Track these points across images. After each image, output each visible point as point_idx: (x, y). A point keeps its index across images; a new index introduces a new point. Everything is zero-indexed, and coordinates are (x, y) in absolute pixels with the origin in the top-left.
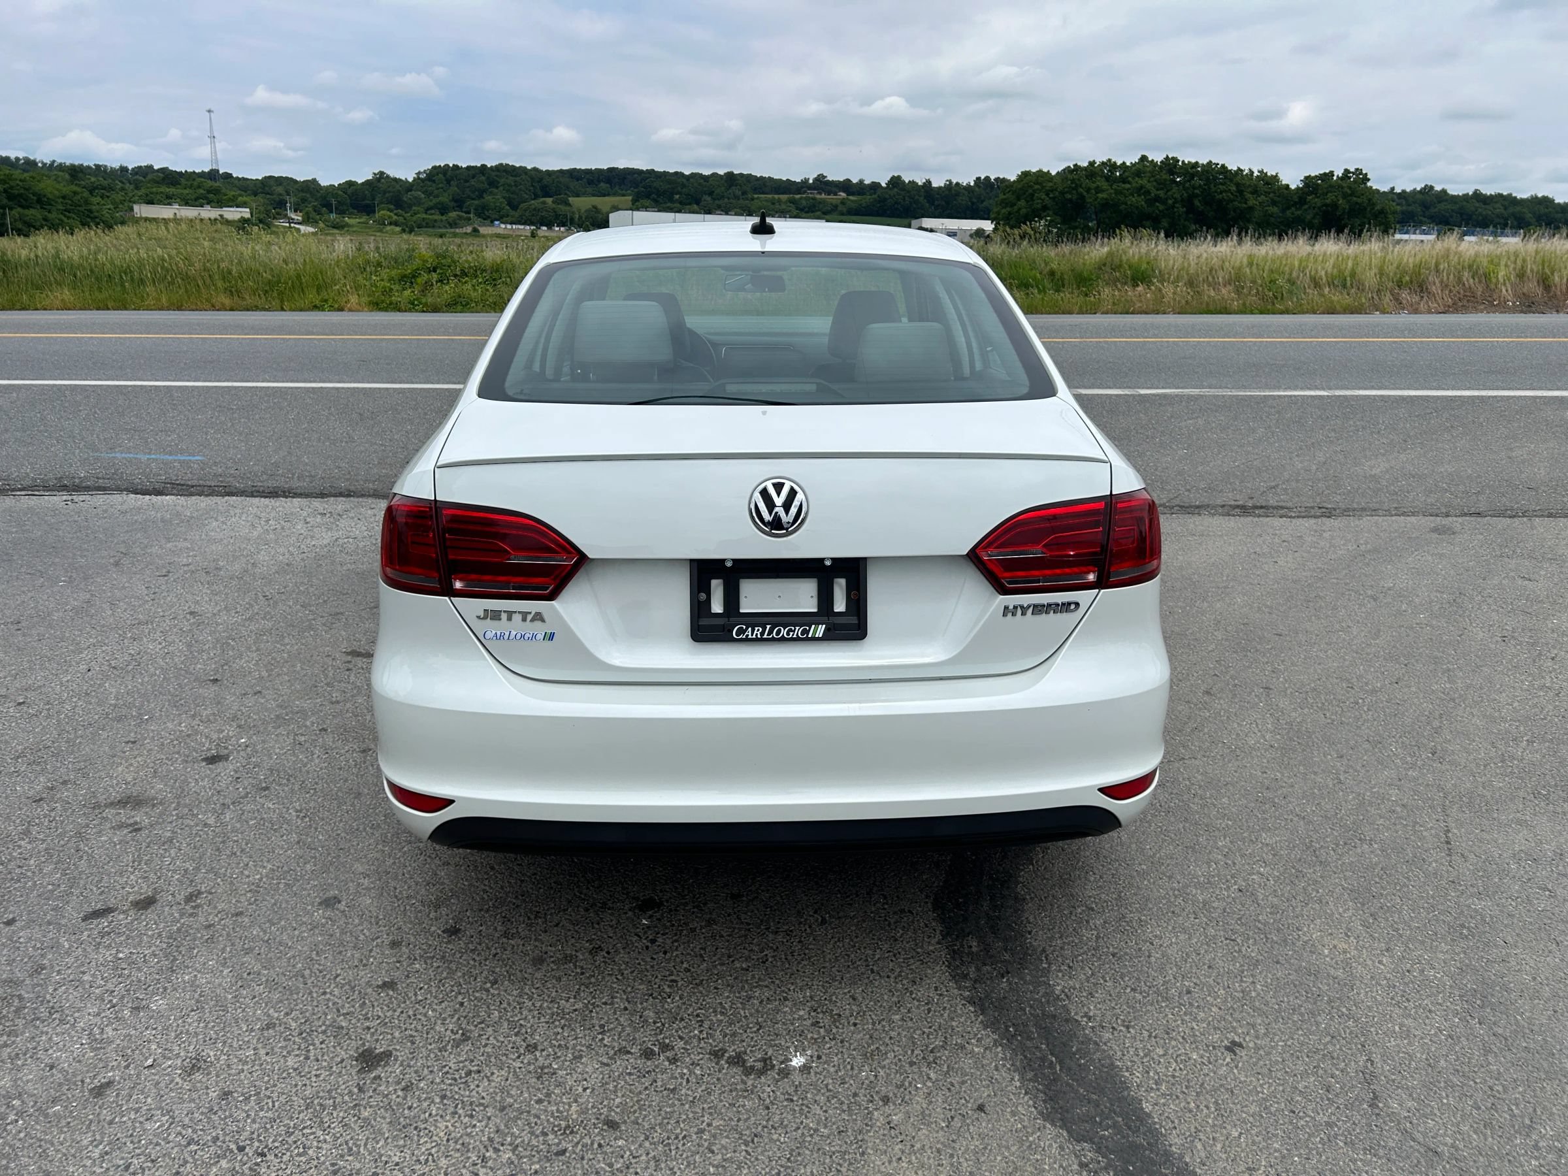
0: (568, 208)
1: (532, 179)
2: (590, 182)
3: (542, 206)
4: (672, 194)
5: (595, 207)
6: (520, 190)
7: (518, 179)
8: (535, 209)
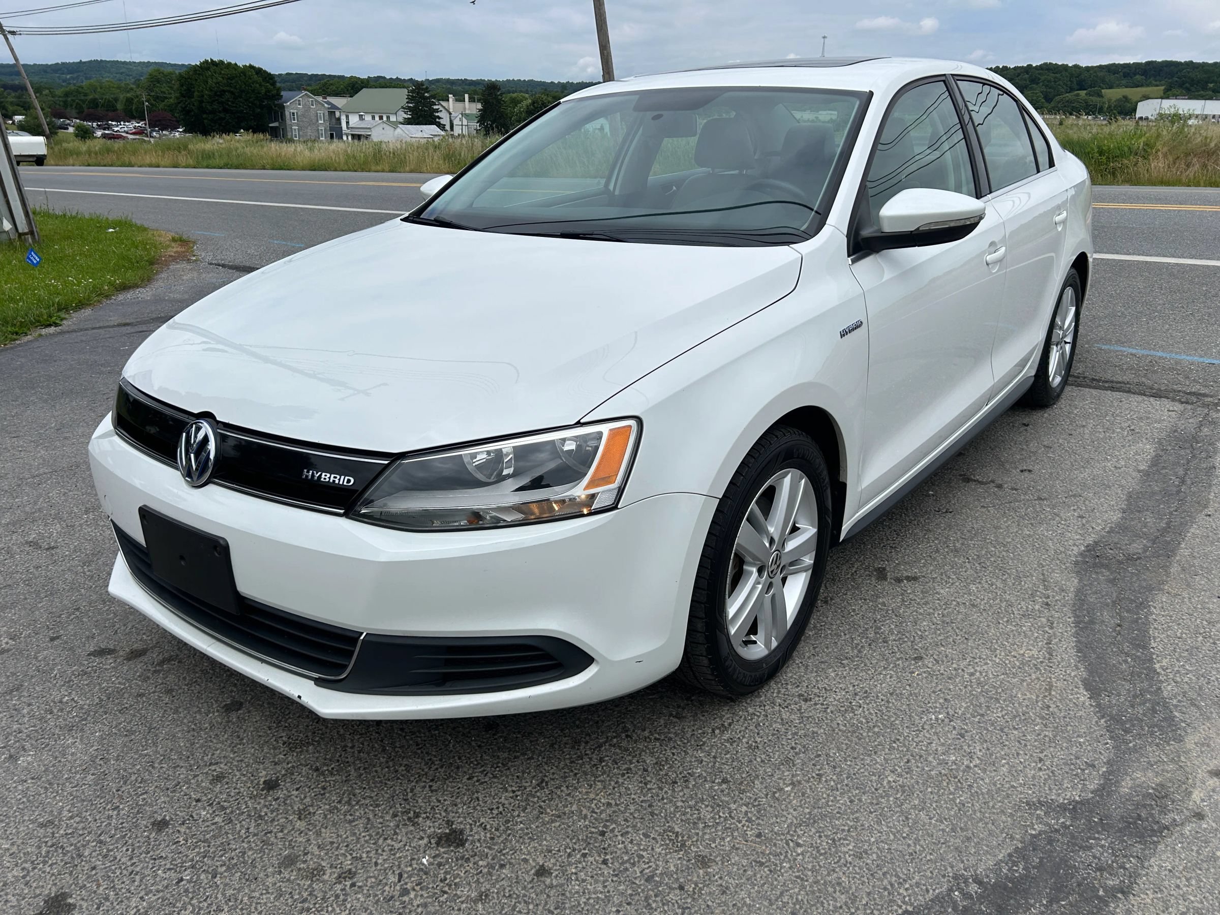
0: (1099, 99)
1: (1072, 75)
2: (1126, 75)
3: (1075, 98)
4: (1207, 83)
5: (1125, 97)
6: (1059, 85)
7: (1058, 75)
8: (1068, 101)
